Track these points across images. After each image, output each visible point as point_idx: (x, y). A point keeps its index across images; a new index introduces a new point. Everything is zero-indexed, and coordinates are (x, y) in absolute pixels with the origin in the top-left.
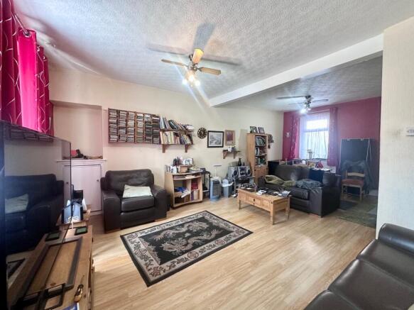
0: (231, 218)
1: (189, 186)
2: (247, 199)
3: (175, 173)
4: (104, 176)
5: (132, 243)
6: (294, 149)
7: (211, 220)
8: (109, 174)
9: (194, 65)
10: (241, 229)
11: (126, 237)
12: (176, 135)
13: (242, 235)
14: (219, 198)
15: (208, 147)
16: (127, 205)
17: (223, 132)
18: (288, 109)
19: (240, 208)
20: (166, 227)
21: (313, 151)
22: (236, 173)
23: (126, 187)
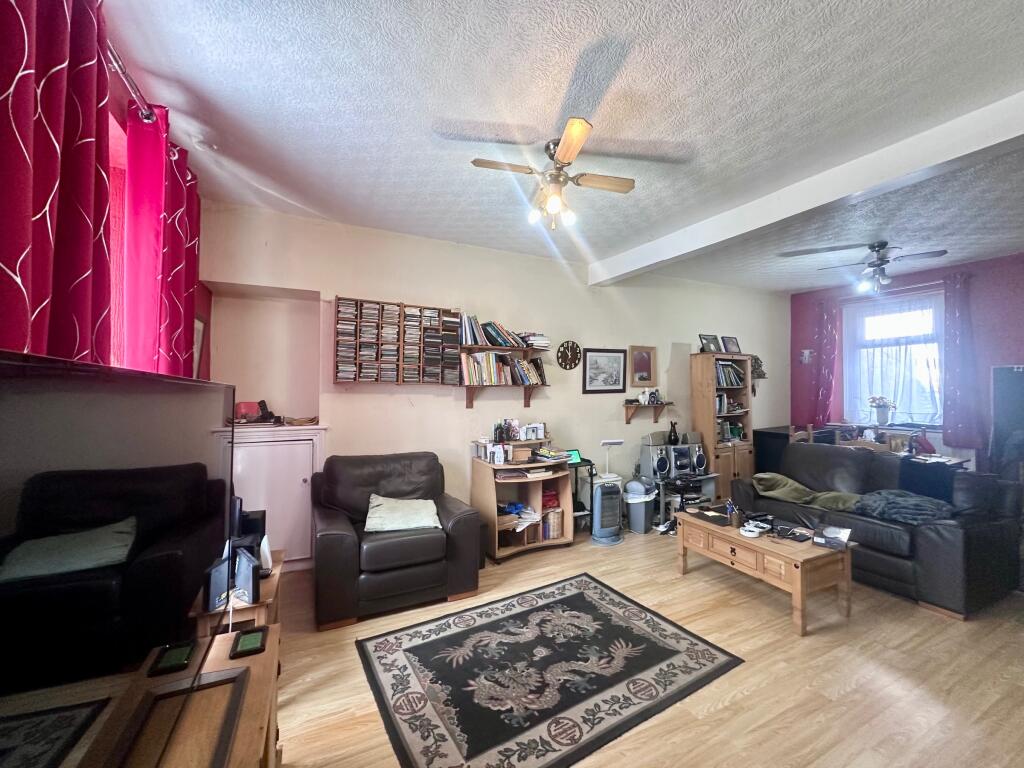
0: (661, 605)
1: (537, 500)
2: (709, 546)
3: (500, 463)
4: (320, 468)
5: (388, 668)
6: (827, 397)
7: (606, 607)
8: (333, 463)
9: (560, 169)
10: (701, 646)
11: (370, 646)
12: (502, 360)
13: (709, 667)
14: (617, 536)
15: (585, 392)
16: (375, 554)
17: (624, 352)
18: (805, 284)
19: (686, 571)
20: (480, 622)
21: (890, 399)
22: (663, 463)
23: (375, 499)
